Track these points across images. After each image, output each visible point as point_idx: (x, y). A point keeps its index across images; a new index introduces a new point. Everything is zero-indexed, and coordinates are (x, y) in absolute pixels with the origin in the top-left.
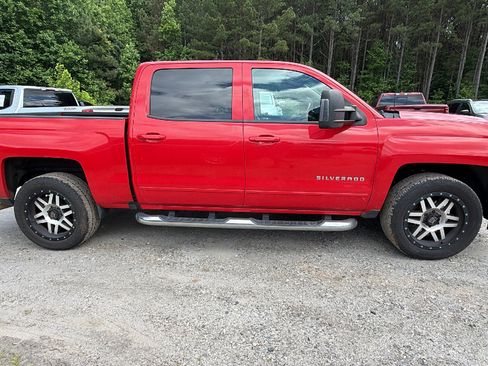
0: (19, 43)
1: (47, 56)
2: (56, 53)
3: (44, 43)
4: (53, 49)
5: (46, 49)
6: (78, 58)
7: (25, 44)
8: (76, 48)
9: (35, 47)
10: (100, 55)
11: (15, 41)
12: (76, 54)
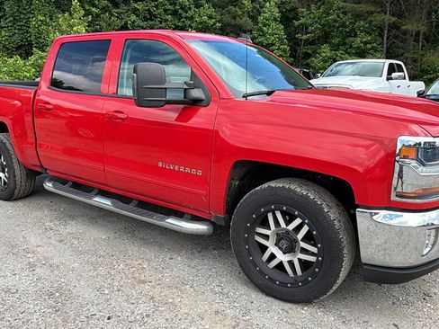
0: (161, 10)
1: (184, 22)
2: (192, 18)
3: (182, 8)
4: (190, 14)
5: (184, 15)
6: (211, 22)
7: (165, 10)
8: (211, 11)
9: (175, 13)
10: (234, 18)
11: (157, 9)
12: (210, 17)
